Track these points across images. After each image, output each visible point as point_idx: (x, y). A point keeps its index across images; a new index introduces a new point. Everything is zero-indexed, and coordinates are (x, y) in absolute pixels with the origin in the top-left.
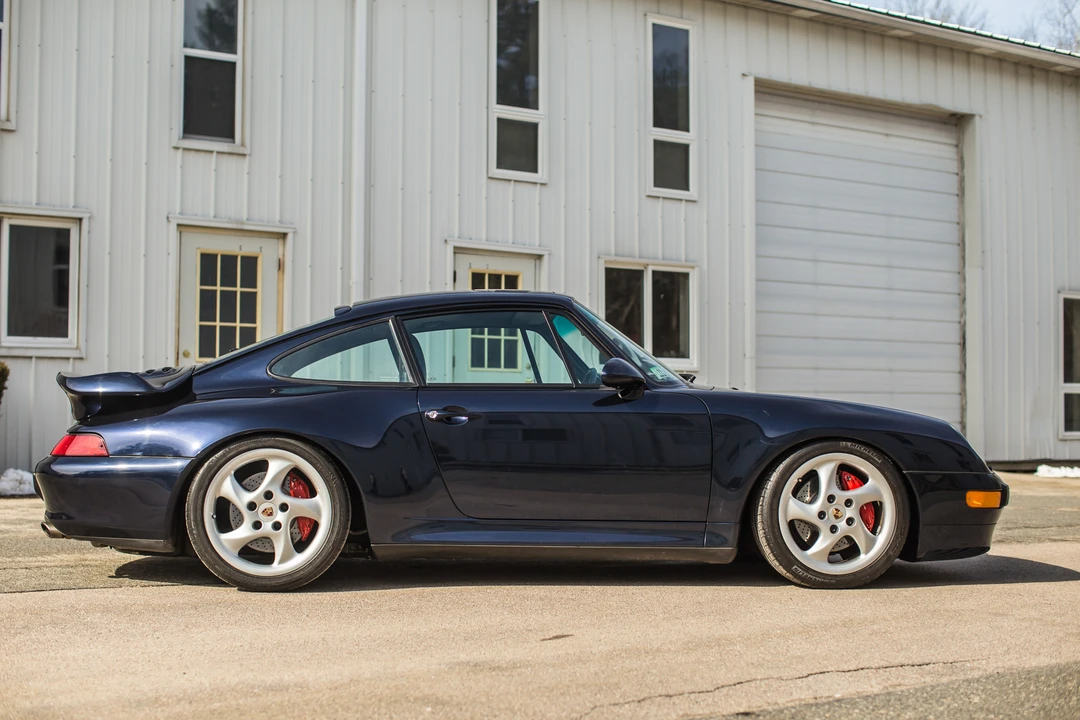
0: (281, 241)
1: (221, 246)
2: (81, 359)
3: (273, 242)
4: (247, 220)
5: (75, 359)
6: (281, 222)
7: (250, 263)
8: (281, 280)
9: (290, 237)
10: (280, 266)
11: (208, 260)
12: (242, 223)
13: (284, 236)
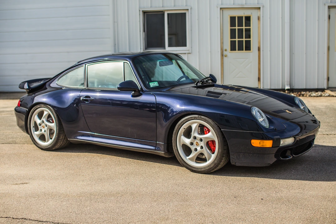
0: (259, 10)
1: (237, 14)
2: (190, 53)
3: (256, 11)
4: (245, 4)
5: (188, 53)
6: (258, 4)
7: (248, 19)
8: (259, 24)
9: (261, 9)
10: (259, 18)
11: (232, 19)
12: (243, 5)
13: (259, 8)
